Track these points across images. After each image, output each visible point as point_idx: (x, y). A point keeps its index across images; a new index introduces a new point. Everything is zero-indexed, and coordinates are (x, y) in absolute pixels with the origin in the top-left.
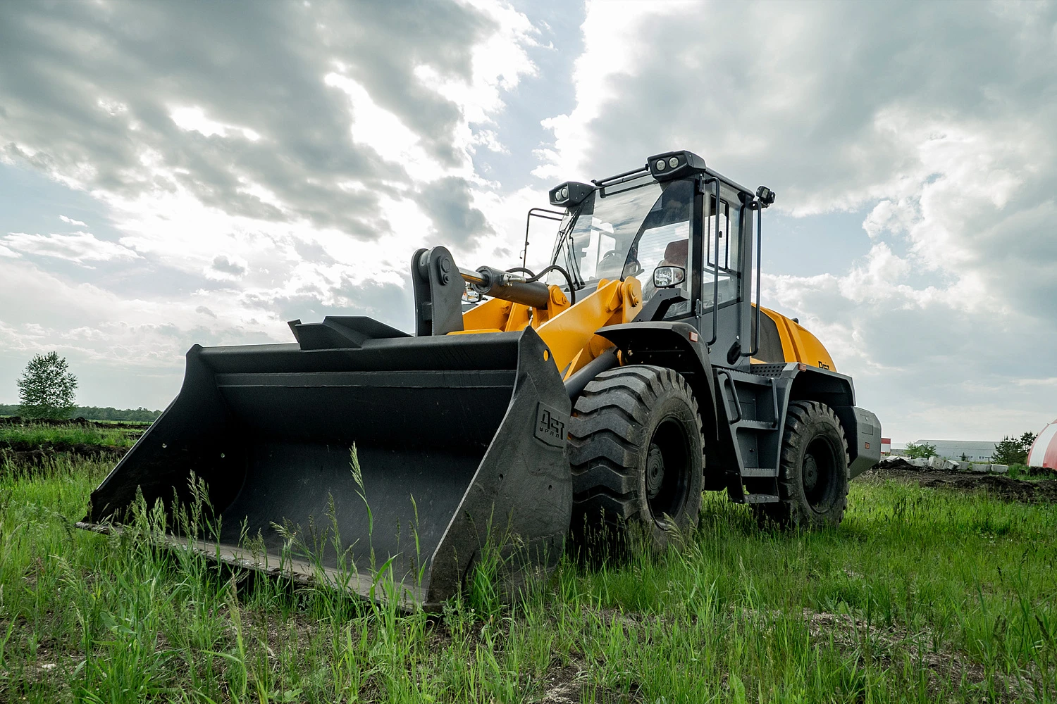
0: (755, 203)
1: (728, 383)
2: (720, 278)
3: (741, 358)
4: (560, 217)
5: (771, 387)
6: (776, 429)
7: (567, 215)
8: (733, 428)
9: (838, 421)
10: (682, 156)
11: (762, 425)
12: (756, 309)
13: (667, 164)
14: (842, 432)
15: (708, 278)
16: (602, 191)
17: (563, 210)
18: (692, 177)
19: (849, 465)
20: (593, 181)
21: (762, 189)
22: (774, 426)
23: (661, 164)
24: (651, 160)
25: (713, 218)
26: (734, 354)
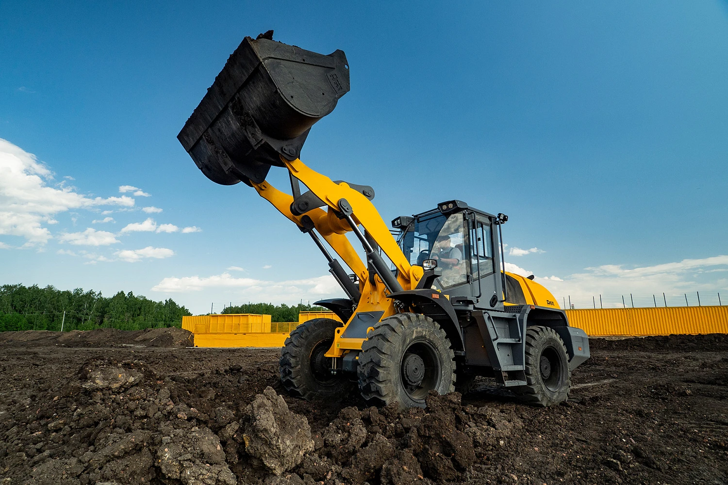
0: (497, 221)
1: (489, 318)
2: (480, 261)
3: (498, 303)
4: (398, 233)
5: (516, 319)
6: (521, 342)
7: (402, 232)
8: (495, 343)
9: (558, 336)
10: (454, 202)
11: (513, 341)
12: (503, 274)
13: (448, 207)
14: (561, 342)
15: (474, 262)
16: (418, 220)
17: (399, 230)
18: (461, 212)
19: (569, 361)
20: (413, 215)
21: (500, 214)
22: (519, 341)
23: (445, 207)
24: (439, 205)
25: (474, 230)
26: (494, 301)
